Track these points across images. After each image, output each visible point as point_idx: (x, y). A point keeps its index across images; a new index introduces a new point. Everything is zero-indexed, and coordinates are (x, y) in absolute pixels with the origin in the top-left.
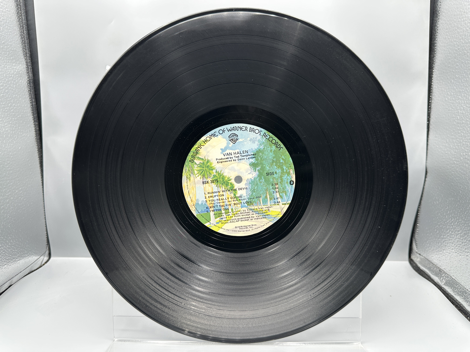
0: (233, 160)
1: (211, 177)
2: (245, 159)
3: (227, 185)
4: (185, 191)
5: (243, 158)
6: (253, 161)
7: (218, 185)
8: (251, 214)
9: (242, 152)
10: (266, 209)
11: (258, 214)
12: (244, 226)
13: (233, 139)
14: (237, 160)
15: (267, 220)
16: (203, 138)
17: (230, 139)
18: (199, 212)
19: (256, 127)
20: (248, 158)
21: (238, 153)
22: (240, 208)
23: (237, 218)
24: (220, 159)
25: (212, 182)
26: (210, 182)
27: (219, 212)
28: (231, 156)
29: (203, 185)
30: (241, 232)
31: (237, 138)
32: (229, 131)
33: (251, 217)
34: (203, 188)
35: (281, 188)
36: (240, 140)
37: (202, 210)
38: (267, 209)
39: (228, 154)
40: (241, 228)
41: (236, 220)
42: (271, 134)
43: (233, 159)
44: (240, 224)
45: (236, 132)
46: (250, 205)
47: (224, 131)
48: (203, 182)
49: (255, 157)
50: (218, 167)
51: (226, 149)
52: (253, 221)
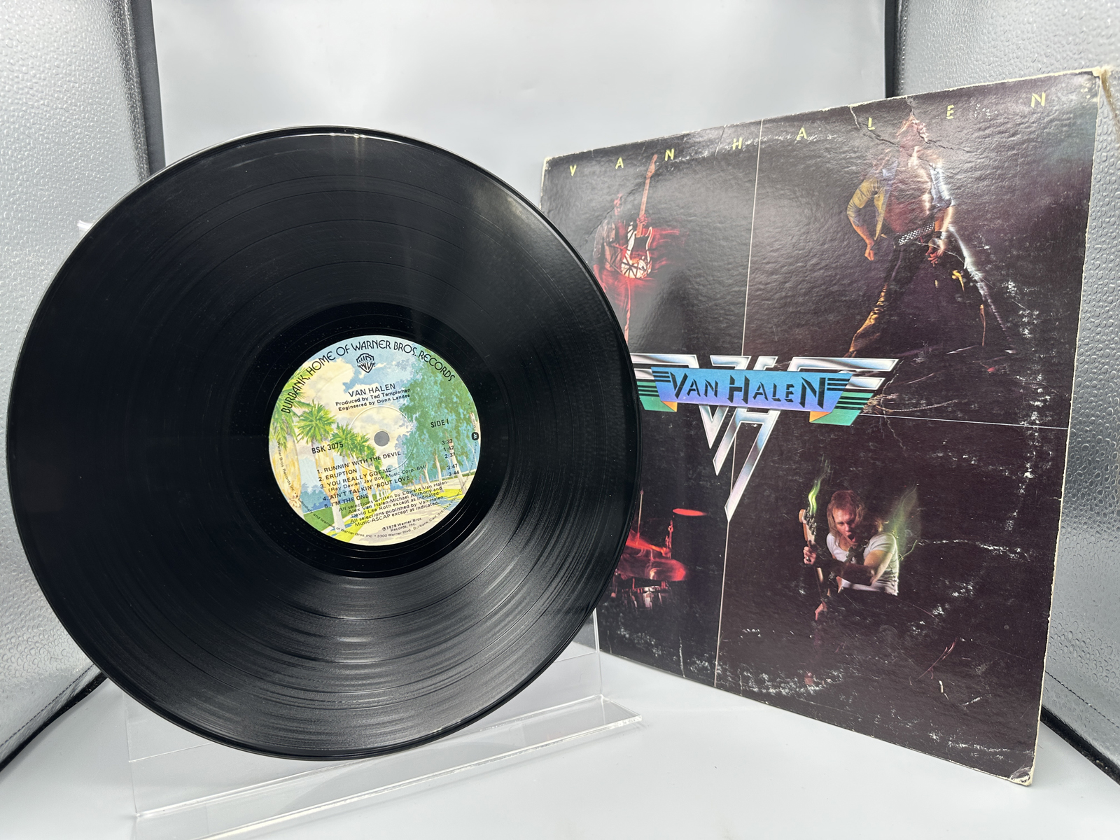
0: (368, 404)
1: (330, 439)
2: (391, 399)
3: (361, 451)
4: (277, 471)
5: (387, 398)
6: (405, 402)
7: (344, 453)
8: (410, 501)
9: (384, 388)
10: (436, 487)
11: (423, 498)
12: (399, 525)
13: (366, 363)
14: (376, 402)
15: (439, 508)
16: (307, 365)
17: (359, 365)
18: (310, 508)
19: (405, 342)
20: (397, 398)
21: (377, 389)
22: (390, 491)
23: (384, 511)
24: (343, 403)
25: (332, 447)
26: (327, 448)
27: (350, 504)
28: (364, 396)
29: (314, 456)
30: (395, 537)
31: (373, 362)
32: (356, 350)
33: (410, 505)
34: (314, 460)
35: (459, 447)
36: (378, 366)
37: (315, 504)
38: (438, 487)
39: (357, 393)
40: (394, 528)
41: (383, 516)
42: (432, 353)
43: (369, 401)
44: (392, 521)
45: (369, 351)
46: (407, 484)
47: (346, 350)
48: (313, 450)
49: (409, 396)
50: (341, 417)
51: (354, 381)
52: (415, 513)
